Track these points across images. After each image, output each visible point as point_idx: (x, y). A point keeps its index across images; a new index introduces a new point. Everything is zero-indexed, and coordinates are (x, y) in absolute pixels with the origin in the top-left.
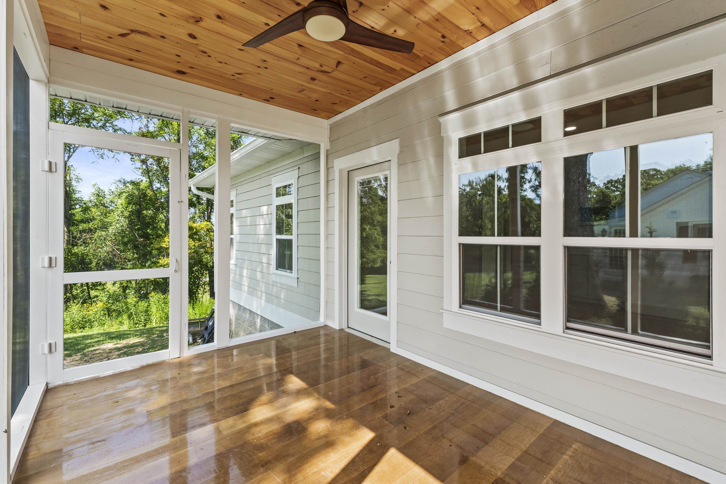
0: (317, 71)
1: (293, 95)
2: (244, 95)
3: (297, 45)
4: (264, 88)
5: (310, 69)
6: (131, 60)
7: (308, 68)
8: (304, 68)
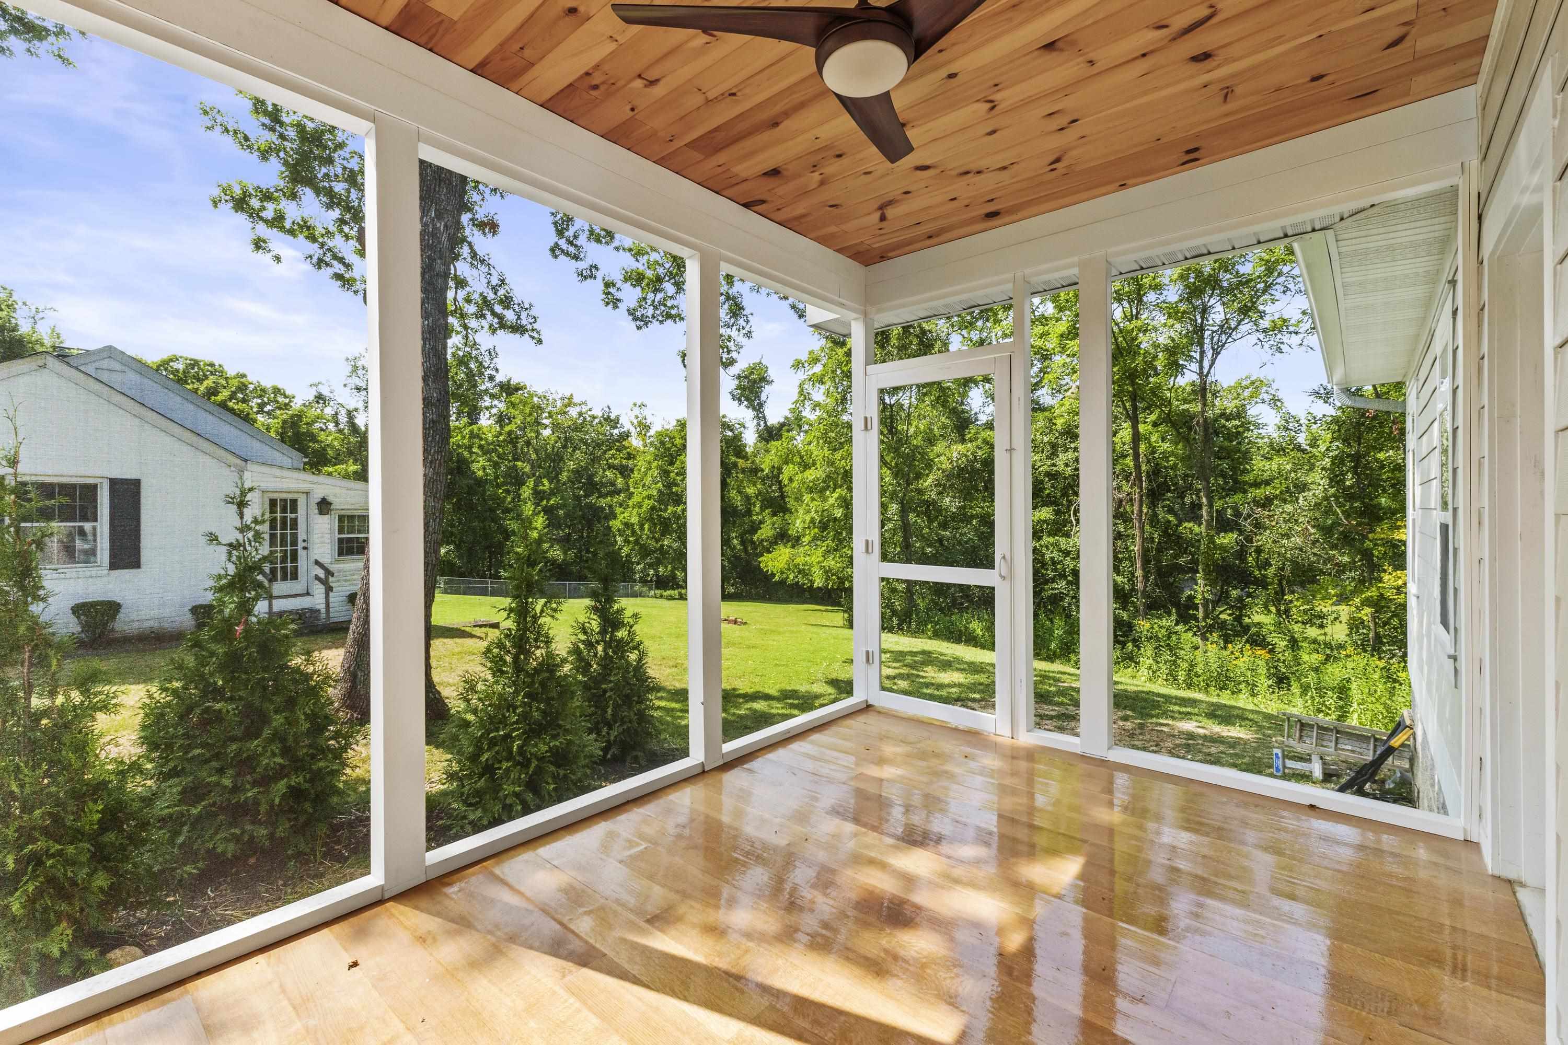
0: (1174, 39)
1: (1227, 115)
2: (1129, 182)
3: (1042, 51)
4: (1141, 148)
5: (1152, 52)
6: (930, 237)
7: (1144, 55)
8: (1137, 62)
